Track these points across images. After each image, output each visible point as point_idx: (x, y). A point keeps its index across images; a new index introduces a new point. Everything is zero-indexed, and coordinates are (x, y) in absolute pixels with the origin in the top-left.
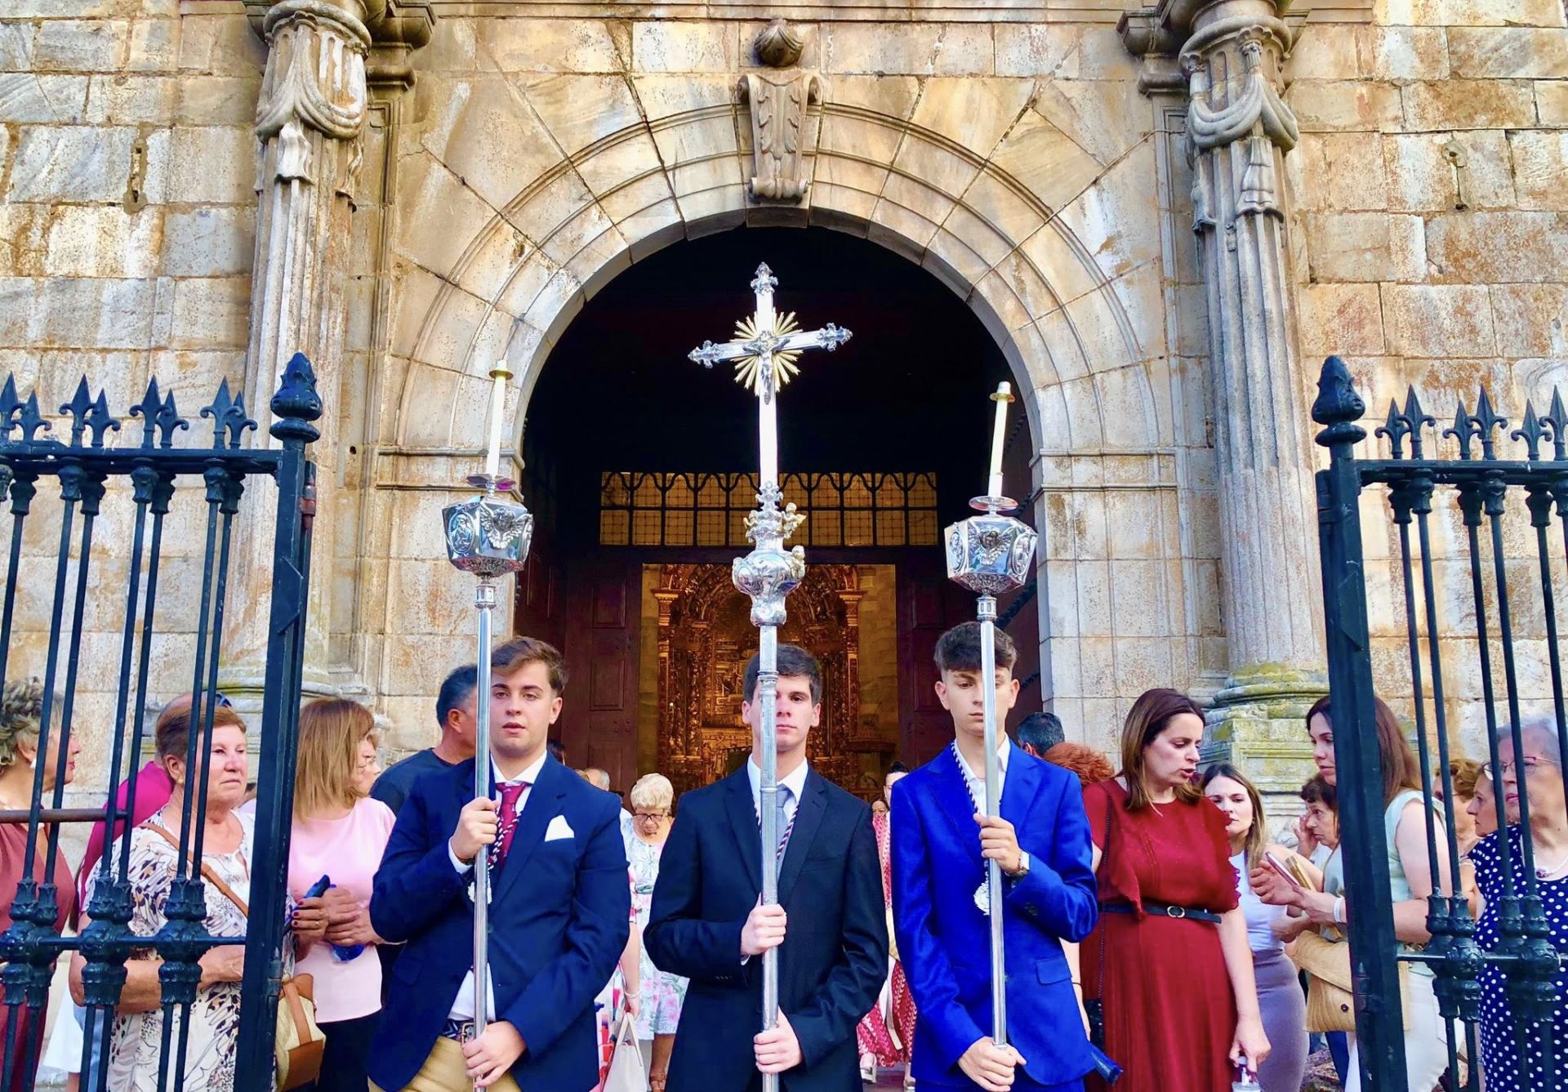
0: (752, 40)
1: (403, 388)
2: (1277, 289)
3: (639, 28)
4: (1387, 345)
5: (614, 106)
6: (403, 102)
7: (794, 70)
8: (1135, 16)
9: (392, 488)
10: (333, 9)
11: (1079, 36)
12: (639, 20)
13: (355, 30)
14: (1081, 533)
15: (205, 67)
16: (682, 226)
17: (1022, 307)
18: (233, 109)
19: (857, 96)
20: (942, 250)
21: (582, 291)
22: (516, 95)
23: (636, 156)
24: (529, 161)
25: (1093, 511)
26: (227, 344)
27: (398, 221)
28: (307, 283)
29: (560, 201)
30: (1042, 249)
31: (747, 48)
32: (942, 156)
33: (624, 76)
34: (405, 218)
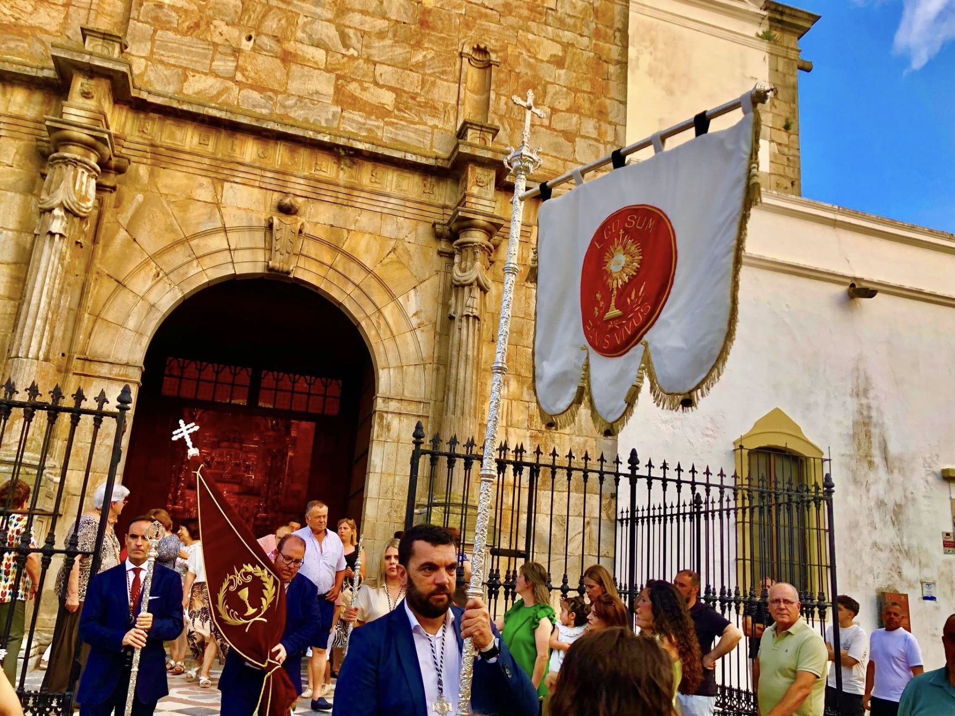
0: (278, 200)
1: (92, 329)
2: (473, 347)
3: (227, 185)
4: (516, 370)
5: (211, 217)
6: (110, 198)
7: (294, 217)
8: (439, 224)
9: (80, 375)
10: (86, 160)
11: (417, 225)
12: (227, 181)
13: (95, 169)
14: (389, 430)
15: (10, 163)
16: (234, 275)
17: (378, 334)
18: (21, 185)
19: (320, 233)
20: (348, 304)
21: (184, 297)
22: (165, 205)
23: (217, 242)
24: (167, 235)
25: (395, 423)
26: (4, 296)
27: (100, 252)
28: (57, 281)
29: (179, 256)
30: (389, 312)
31: (275, 203)
32: (353, 265)
33: (217, 205)
34: (104, 251)
